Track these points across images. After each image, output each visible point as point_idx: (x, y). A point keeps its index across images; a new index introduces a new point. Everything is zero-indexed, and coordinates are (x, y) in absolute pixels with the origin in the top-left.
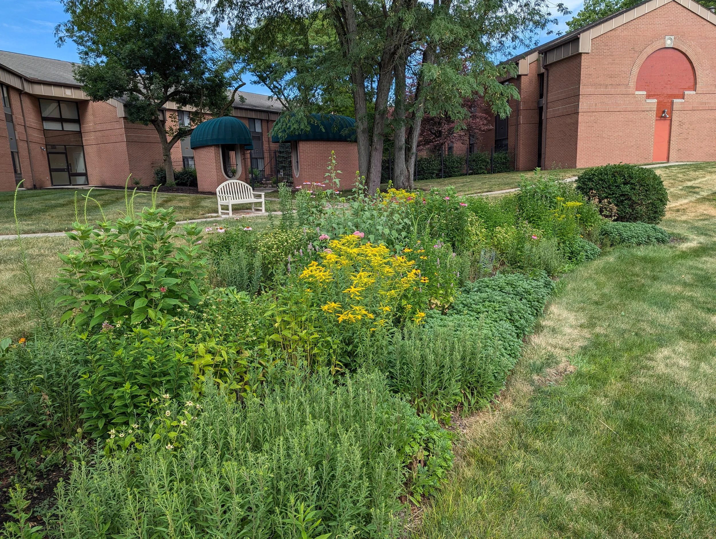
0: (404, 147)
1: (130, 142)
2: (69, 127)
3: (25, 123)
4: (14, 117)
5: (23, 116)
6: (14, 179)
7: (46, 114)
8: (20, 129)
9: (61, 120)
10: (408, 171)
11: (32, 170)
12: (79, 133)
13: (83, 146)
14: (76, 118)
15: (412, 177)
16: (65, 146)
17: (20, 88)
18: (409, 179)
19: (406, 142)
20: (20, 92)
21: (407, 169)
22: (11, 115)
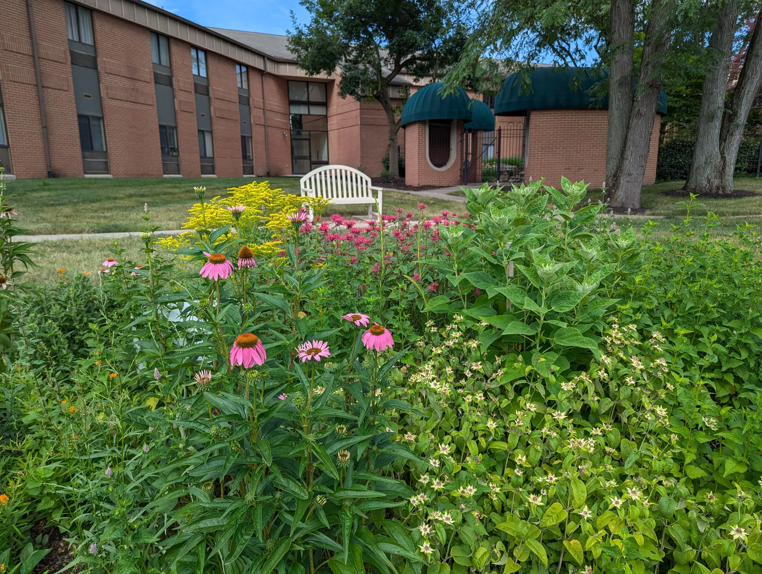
0: (720, 114)
1: (364, 124)
2: (316, 111)
3: (264, 106)
4: (251, 99)
5: (263, 99)
6: (241, 165)
7: (294, 97)
8: (256, 113)
9: (308, 104)
10: (723, 158)
11: (268, 156)
12: (326, 117)
13: (327, 132)
14: (325, 101)
15: (730, 170)
16: (309, 131)
17: (262, 67)
18: (722, 173)
19: (726, 105)
20: (262, 73)
21: (722, 153)
22: (248, 98)
